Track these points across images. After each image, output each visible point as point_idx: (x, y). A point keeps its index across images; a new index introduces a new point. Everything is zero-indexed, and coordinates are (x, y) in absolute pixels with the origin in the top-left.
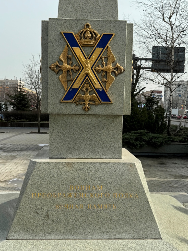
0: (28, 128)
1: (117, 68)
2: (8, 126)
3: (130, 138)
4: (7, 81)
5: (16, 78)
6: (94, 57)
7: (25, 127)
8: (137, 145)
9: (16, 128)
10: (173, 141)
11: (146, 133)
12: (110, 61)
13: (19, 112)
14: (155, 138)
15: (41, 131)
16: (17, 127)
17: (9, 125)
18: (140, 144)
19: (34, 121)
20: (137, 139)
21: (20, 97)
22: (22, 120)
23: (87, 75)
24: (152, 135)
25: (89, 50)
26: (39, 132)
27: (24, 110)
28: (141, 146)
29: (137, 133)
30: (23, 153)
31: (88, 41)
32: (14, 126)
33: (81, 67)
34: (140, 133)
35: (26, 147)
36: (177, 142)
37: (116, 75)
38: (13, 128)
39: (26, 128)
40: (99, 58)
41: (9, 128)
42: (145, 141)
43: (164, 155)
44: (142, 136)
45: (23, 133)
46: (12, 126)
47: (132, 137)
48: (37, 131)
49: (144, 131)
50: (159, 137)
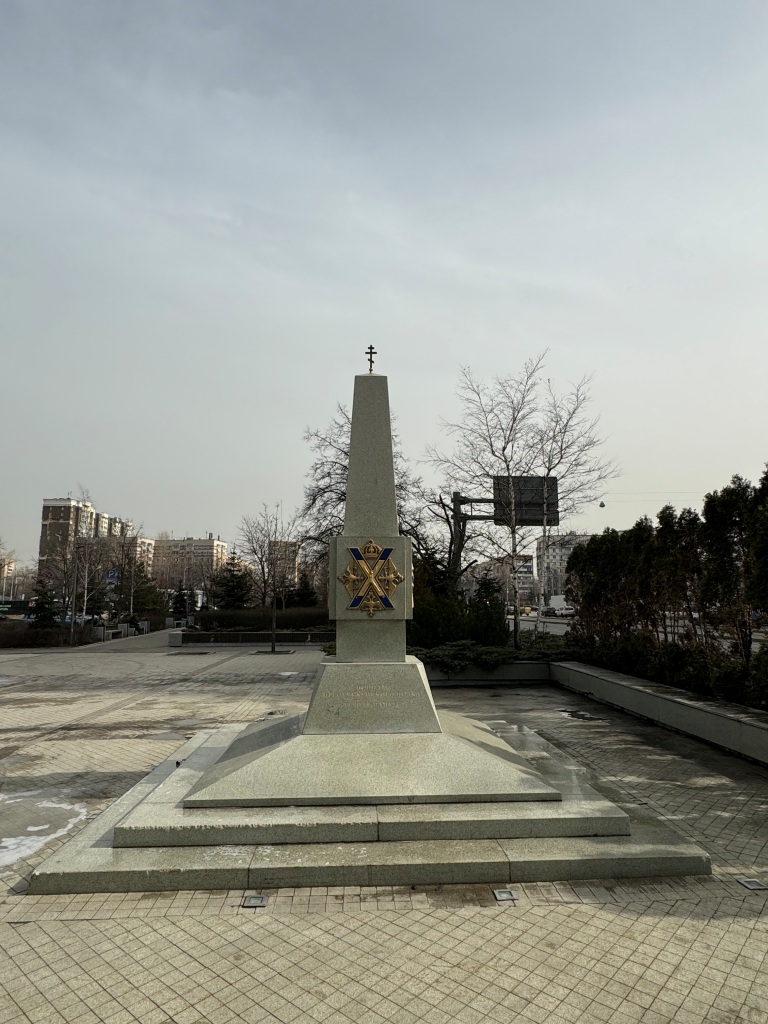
0: (249, 644)
1: (398, 577)
2: (209, 641)
3: (445, 655)
4: (189, 542)
5: (211, 535)
6: (377, 568)
7: (242, 642)
8: (456, 666)
9: (224, 644)
10: (517, 658)
11: (472, 644)
12: (392, 571)
13: (229, 612)
14: (486, 654)
15: (277, 649)
16: (226, 642)
17: (212, 639)
18: (460, 665)
19: (261, 630)
20: (454, 657)
21: (233, 581)
22: (237, 628)
23: (371, 584)
24: (481, 649)
25: (372, 562)
26: (273, 652)
27: (240, 607)
28: (463, 669)
29: (455, 646)
30: (258, 686)
31: (371, 555)
32: (222, 642)
33: (365, 577)
34: (461, 646)
35: (259, 678)
36: (525, 659)
37: (397, 584)
38: (220, 644)
39: (244, 644)
40: (382, 570)
41: (212, 644)
42: (468, 659)
43: (503, 683)
44: (464, 650)
45: (243, 653)
46: (216, 641)
47: (446, 653)
48: (270, 649)
49: (468, 642)
50: (493, 653)
